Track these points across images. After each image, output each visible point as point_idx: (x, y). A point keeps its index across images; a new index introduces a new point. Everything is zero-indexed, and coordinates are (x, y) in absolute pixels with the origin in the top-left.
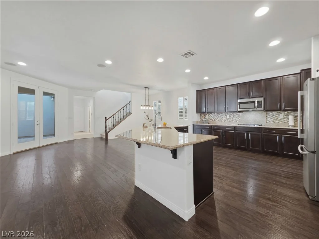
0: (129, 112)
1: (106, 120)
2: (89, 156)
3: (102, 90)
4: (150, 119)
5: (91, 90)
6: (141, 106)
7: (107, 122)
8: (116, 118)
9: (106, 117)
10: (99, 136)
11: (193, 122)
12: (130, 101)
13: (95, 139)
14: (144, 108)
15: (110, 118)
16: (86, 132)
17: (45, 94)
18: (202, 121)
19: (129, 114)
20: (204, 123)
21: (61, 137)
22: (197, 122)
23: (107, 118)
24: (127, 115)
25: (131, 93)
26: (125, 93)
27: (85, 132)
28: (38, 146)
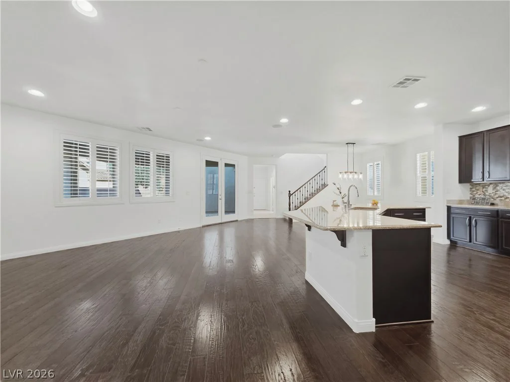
0: (323, 183)
1: (290, 195)
2: (272, 243)
3: (285, 155)
4: (342, 194)
5: (273, 156)
6: (340, 173)
7: (291, 197)
8: (305, 193)
9: (290, 191)
10: (282, 217)
11: (448, 201)
12: (325, 167)
13: (277, 220)
14: (345, 176)
15: (295, 192)
16: (269, 211)
17: (227, 165)
18: (474, 199)
19: (324, 186)
20: (477, 203)
21: (241, 214)
22: (461, 202)
23: (291, 193)
24: (321, 188)
25: (327, 154)
26: (319, 155)
27: (267, 210)
28: (220, 222)
